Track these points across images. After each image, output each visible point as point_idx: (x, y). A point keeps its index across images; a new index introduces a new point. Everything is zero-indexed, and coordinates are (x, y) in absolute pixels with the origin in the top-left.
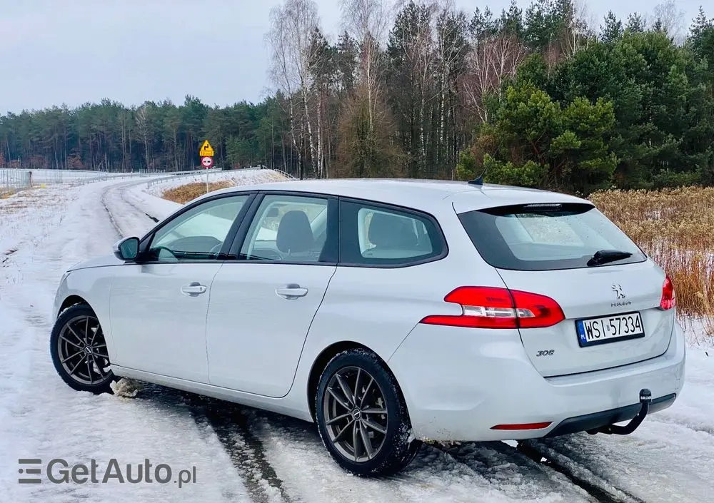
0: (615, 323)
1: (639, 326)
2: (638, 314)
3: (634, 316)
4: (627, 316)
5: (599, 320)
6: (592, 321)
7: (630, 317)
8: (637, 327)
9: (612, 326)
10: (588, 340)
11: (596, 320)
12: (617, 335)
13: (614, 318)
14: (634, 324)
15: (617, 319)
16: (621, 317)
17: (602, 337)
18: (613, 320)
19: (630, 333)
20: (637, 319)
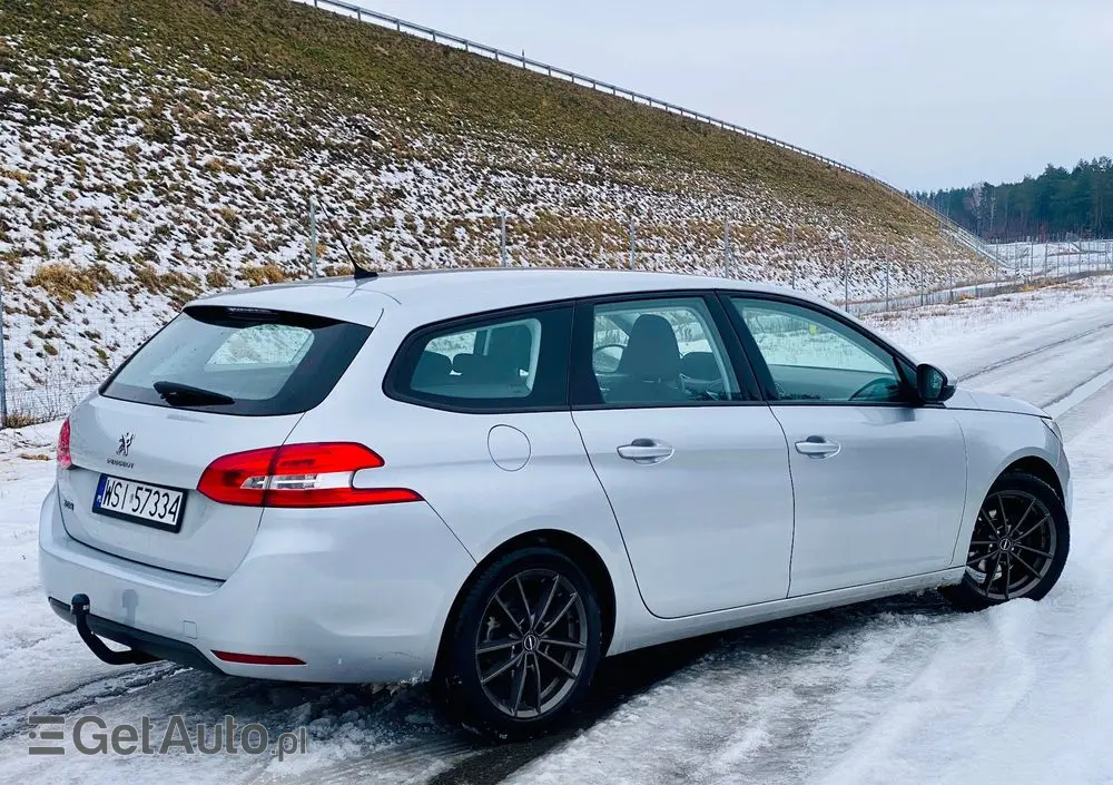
0: (143, 495)
1: (174, 514)
2: (181, 494)
3: (174, 495)
4: (162, 491)
5: (124, 483)
6: (118, 481)
7: (166, 495)
8: (170, 512)
9: (137, 497)
10: (102, 506)
11: (121, 481)
12: (137, 514)
13: (145, 487)
14: (168, 508)
15: (147, 490)
16: (154, 489)
17: (118, 509)
18: (141, 489)
19: (156, 518)
20: (177, 501)
